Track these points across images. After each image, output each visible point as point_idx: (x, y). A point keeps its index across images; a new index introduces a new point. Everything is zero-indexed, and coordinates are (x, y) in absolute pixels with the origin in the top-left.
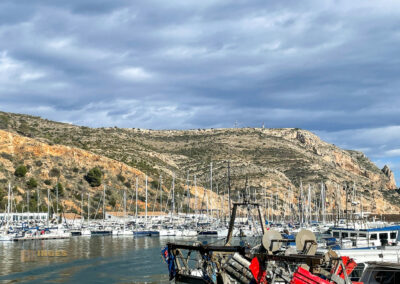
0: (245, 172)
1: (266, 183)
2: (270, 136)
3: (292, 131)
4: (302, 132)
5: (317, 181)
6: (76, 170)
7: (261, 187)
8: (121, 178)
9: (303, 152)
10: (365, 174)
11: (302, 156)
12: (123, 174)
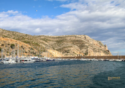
0: (67, 46)
1: (72, 49)
2: (78, 37)
3: (83, 36)
4: (86, 36)
5: (86, 48)
6: (9, 44)
7: (70, 50)
8: (22, 47)
9: (85, 41)
10: (100, 47)
11: (84, 42)
12: (23, 46)
